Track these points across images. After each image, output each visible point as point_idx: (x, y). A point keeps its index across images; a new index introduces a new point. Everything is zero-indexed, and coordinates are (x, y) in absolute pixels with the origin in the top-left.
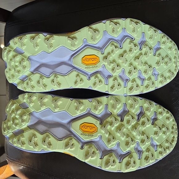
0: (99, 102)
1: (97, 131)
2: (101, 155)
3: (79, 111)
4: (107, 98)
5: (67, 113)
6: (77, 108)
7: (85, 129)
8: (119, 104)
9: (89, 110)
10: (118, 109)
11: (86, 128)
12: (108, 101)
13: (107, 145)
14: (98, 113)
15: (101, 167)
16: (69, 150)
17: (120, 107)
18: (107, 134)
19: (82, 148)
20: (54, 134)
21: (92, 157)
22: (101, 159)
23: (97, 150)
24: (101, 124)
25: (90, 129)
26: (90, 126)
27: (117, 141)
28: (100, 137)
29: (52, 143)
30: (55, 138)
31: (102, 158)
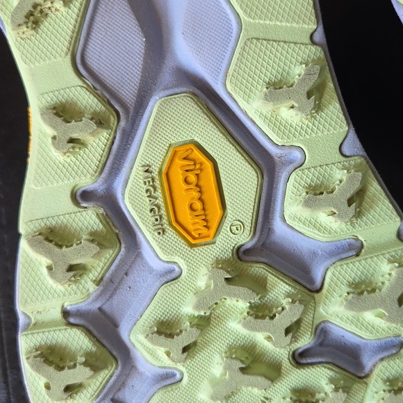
0: (357, 200)
1: (192, 246)
2: (83, 306)
3: (267, 108)
4: (394, 236)
5: (231, 45)
6: (277, 88)
7: (177, 176)
8: (390, 319)
9: (291, 162)
10: (358, 322)
11: (186, 181)
12: (378, 249)
13: (141, 322)
14: (294, 218)
15: (27, 327)
16: (45, 135)
17: (369, 327)
18: (197, 307)
19: (82, 197)
20: (98, 19)
21: (50, 268)
22: (66, 314)
23: (98, 282)
24: (241, 253)
25: (191, 208)
26: (204, 197)
27: (183, 369)
28: (171, 271)
29: (46, 25)
30: (79, 33)
31: (72, 320)
